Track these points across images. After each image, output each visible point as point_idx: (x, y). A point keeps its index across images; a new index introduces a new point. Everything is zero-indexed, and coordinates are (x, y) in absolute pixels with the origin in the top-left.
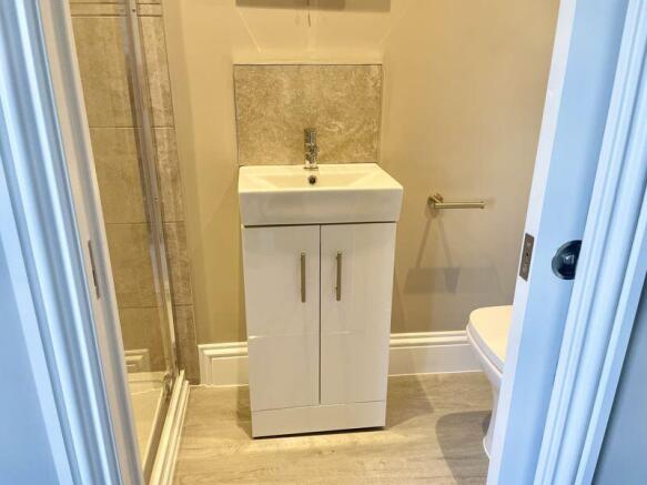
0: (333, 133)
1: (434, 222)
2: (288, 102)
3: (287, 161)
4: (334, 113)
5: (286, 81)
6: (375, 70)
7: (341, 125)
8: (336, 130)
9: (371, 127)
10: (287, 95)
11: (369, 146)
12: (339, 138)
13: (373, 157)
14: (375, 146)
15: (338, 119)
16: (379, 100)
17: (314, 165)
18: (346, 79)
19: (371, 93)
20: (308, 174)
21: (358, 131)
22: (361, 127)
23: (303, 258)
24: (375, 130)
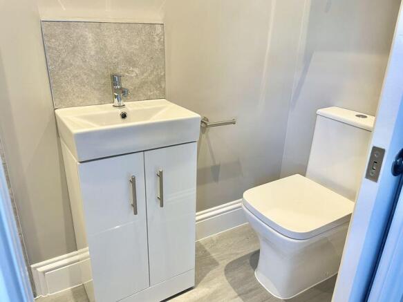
0: (132, 77)
2: (93, 53)
3: (97, 102)
4: (130, 61)
5: (90, 36)
6: (159, 29)
7: (137, 70)
8: (134, 75)
9: (159, 71)
10: (92, 48)
11: (159, 86)
12: (137, 81)
13: (163, 95)
14: (163, 86)
15: (134, 66)
16: (163, 50)
18: (138, 34)
19: (157, 45)
21: (150, 75)
22: (152, 71)
23: (133, 181)
24: (162, 74)
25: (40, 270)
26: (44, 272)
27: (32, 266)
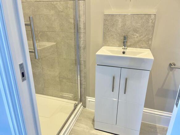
0: (134, 38)
1: (171, 73)
2: (120, 27)
3: (118, 46)
4: (136, 31)
5: (120, 20)
6: (153, 17)
7: (138, 35)
8: (136, 36)
9: (149, 36)
10: (120, 24)
11: (147, 43)
12: (137, 39)
13: (149, 47)
14: (150, 43)
15: (136, 33)
16: (153, 27)
17: (126, 48)
18: (141, 19)
19: (150, 24)
20: (123, 50)
21: (144, 37)
22: (145, 36)
23: (114, 78)
24: (151, 37)
25: (88, 99)
26: (89, 101)
27: (87, 97)
